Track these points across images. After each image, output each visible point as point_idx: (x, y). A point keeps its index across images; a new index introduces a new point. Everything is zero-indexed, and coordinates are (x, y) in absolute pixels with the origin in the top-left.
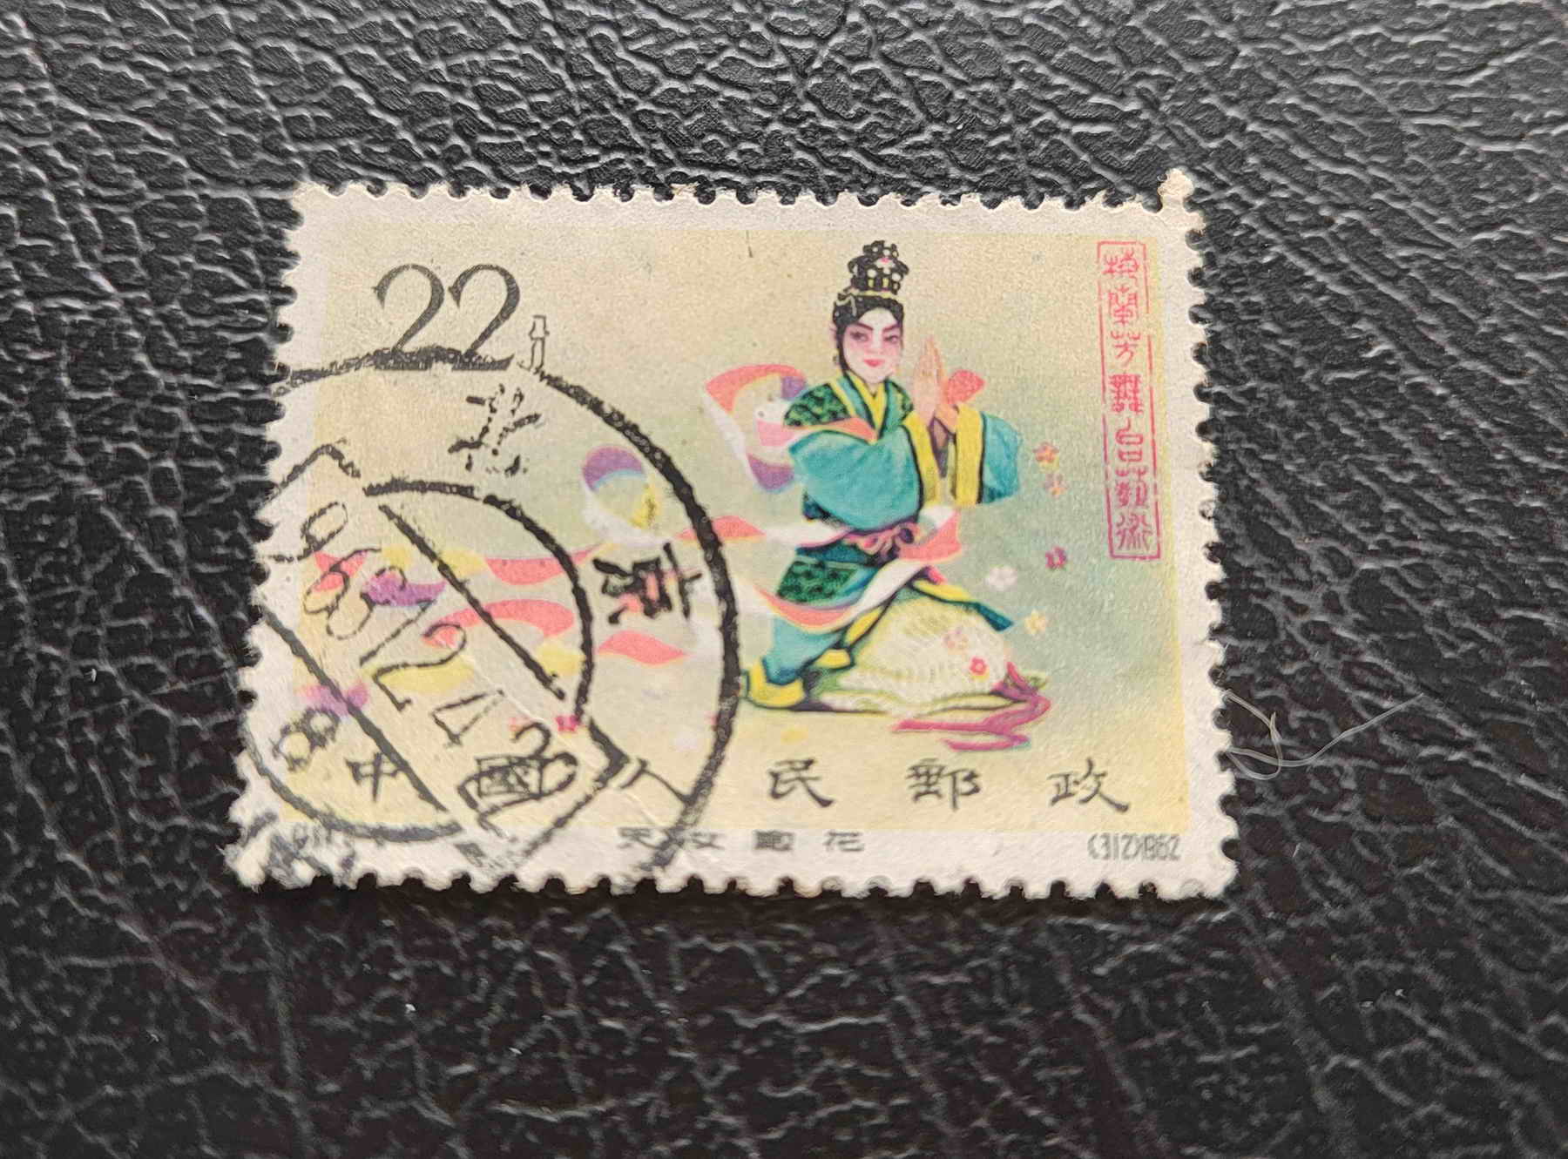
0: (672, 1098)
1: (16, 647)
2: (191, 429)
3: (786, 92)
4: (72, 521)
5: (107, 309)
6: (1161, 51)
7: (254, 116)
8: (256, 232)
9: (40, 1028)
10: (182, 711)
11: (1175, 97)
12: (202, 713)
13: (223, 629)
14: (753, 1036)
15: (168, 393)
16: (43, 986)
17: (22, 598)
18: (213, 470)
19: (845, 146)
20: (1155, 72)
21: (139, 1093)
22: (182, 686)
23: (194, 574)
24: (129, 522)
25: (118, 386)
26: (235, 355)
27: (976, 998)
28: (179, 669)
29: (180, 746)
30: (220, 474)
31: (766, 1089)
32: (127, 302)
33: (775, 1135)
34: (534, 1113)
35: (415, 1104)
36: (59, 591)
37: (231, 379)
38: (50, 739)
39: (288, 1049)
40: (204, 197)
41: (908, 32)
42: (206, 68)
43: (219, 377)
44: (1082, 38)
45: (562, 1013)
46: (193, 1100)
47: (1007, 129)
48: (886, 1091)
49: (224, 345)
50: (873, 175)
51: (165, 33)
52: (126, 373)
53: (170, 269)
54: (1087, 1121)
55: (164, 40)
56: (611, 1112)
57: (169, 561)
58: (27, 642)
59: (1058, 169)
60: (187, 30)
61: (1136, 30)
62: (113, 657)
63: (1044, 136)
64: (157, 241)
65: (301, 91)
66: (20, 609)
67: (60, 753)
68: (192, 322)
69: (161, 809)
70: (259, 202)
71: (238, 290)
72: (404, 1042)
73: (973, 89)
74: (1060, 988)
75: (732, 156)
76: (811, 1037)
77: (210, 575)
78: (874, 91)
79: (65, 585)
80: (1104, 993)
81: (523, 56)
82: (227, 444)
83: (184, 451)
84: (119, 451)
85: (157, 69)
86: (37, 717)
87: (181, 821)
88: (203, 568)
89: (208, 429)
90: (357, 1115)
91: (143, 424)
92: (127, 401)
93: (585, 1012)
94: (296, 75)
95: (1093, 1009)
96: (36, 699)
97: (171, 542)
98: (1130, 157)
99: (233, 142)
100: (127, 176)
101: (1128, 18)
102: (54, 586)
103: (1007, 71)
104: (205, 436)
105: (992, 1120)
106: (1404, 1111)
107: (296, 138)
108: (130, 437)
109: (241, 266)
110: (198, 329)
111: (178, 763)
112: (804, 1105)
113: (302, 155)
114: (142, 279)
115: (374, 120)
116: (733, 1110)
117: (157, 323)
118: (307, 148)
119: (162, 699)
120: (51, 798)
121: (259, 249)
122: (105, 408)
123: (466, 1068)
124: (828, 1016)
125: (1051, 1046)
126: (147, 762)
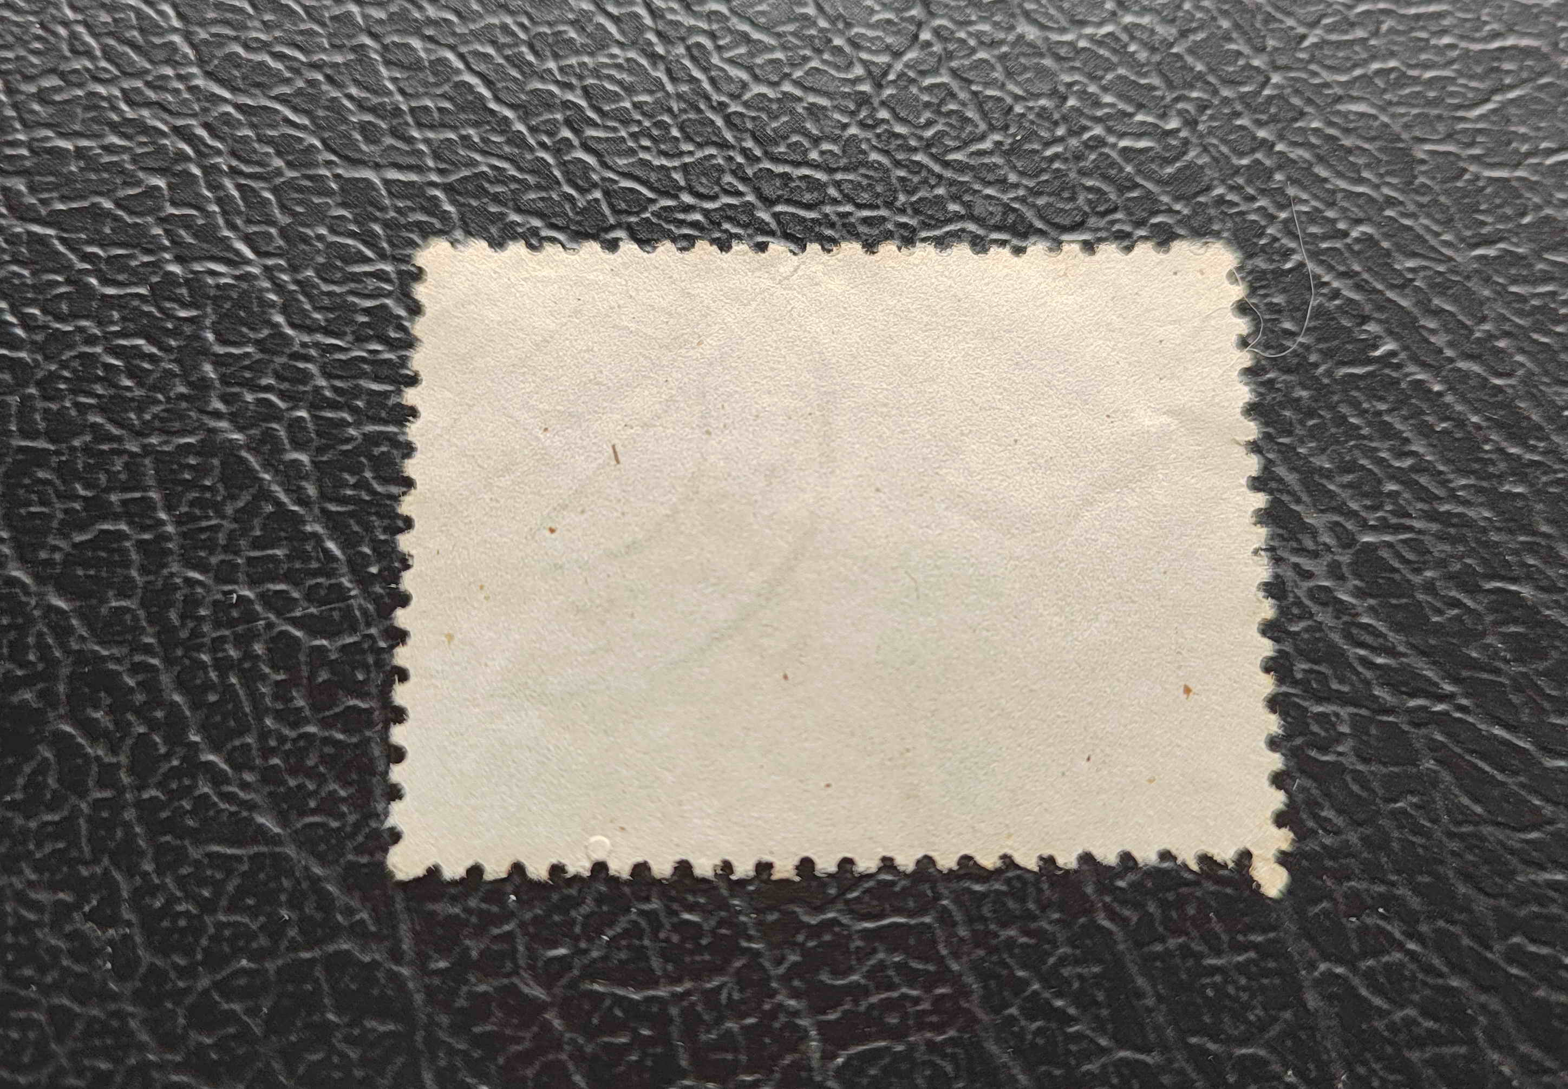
0: (742, 981)
1: (165, 572)
2: (322, 382)
3: (863, 100)
4: (216, 462)
5: (249, 273)
6: (1200, 76)
7: (382, 105)
8: (383, 209)
9: (181, 908)
10: (314, 633)
11: (1212, 118)
12: (331, 635)
13: (350, 562)
14: (815, 931)
15: (303, 351)
16: (185, 871)
17: (170, 529)
18: (343, 420)
19: (915, 150)
20: (1195, 94)
21: (271, 966)
22: (313, 610)
23: (324, 511)
24: (267, 465)
25: (257, 343)
26: (363, 319)
27: (1011, 904)
28: (311, 596)
29: (309, 663)
30: (349, 424)
31: (825, 977)
32: (267, 269)
33: (832, 1017)
34: (620, 992)
35: (515, 980)
36: (204, 524)
37: (360, 339)
38: (195, 654)
39: (404, 929)
40: (337, 177)
41: (973, 51)
42: (339, 59)
43: (350, 338)
44: (1130, 60)
45: (646, 907)
46: (319, 972)
47: (1061, 140)
48: (930, 982)
49: (354, 309)
50: (940, 177)
51: (303, 27)
52: (266, 332)
53: (305, 239)
54: (1105, 1012)
55: (302, 32)
56: (688, 993)
57: (303, 501)
58: (175, 568)
59: (1105, 177)
60: (323, 24)
61: (1177, 55)
62: (253, 582)
63: (1092, 148)
64: (294, 214)
65: (426, 84)
66: (168, 538)
67: (203, 666)
68: (325, 288)
69: (293, 718)
70: (386, 182)
71: (366, 260)
72: (507, 928)
73: (1031, 104)
74: (1084, 896)
75: (814, 155)
76: (865, 933)
77: (338, 513)
78: (942, 102)
79: (208, 518)
80: (1124, 903)
81: (628, 60)
82: (357, 397)
83: (317, 402)
84: (260, 401)
85: (296, 59)
86: (184, 634)
87: (312, 729)
88: (333, 508)
89: (338, 383)
90: (465, 989)
91: (279, 377)
92: (267, 357)
93: (668, 907)
94: (421, 69)
95: (1113, 915)
96: (183, 617)
97: (304, 483)
98: (1169, 170)
99: (364, 128)
100: (267, 154)
101: (1171, 45)
102: (200, 519)
103: (1062, 89)
104: (335, 389)
105: (1022, 1009)
106: (1381, 1013)
107: (420, 125)
108: (268, 388)
109: (370, 239)
110: (330, 294)
111: (309, 678)
112: (857, 992)
113: (427, 141)
114: (280, 248)
115: (492, 112)
116: (795, 994)
117: (293, 287)
118: (431, 135)
119: (295, 622)
120: (195, 706)
121: (386, 225)
122: (247, 362)
123: (562, 951)
124: (881, 916)
125: (1075, 947)
126: (281, 677)
